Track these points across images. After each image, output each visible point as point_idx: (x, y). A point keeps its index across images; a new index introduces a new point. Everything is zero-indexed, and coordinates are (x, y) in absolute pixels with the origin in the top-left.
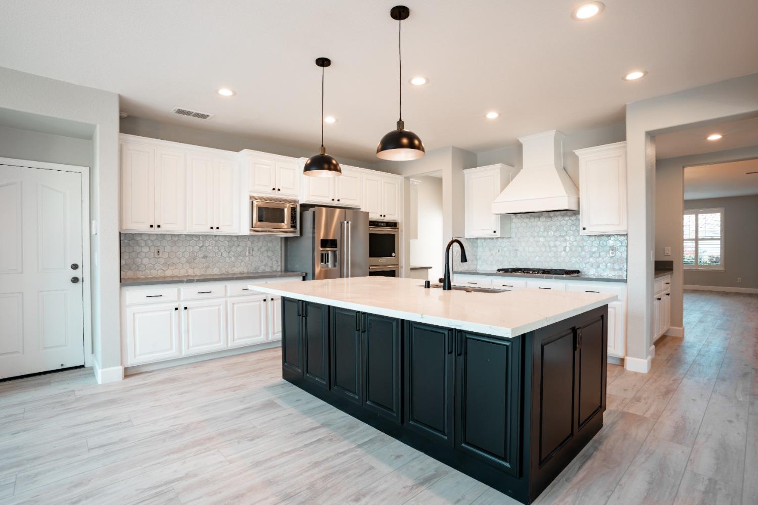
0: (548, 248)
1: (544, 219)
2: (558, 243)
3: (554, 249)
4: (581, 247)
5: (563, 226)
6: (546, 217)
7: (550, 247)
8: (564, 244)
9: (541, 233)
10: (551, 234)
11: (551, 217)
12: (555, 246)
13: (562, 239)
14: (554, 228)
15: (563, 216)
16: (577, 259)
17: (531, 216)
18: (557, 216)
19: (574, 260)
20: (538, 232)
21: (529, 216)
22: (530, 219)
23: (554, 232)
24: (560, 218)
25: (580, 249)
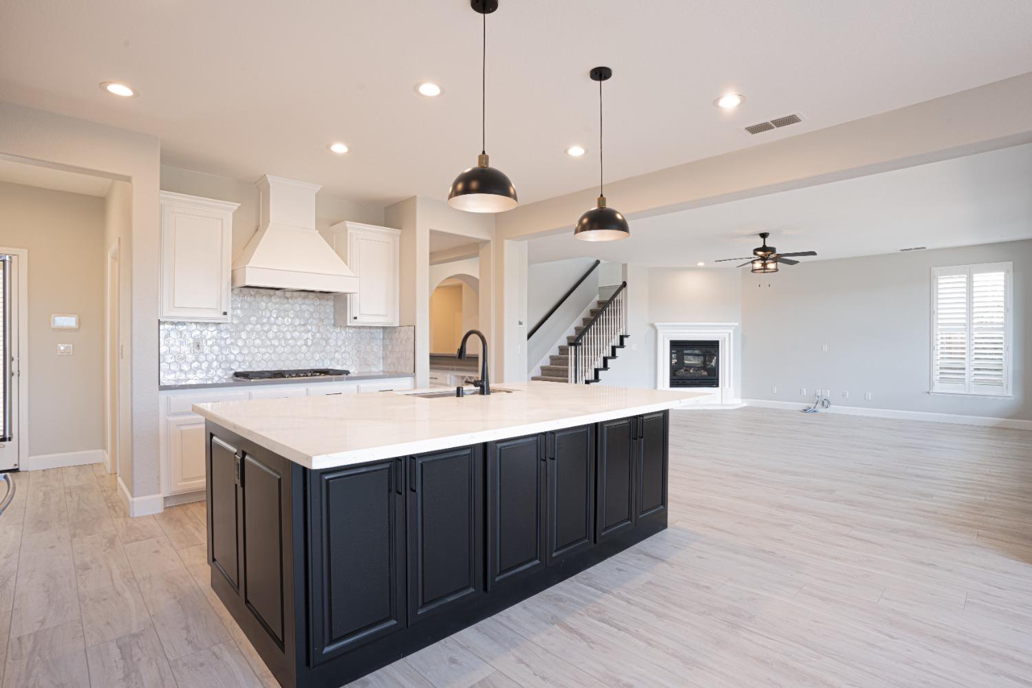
0: (283, 342)
1: (278, 300)
2: (296, 334)
3: (291, 342)
4: (325, 340)
5: (304, 312)
6: (280, 297)
7: (285, 339)
8: (305, 336)
9: (272, 319)
10: (288, 322)
11: (287, 298)
12: (292, 338)
13: (302, 329)
14: (291, 314)
15: (304, 298)
16: (321, 354)
17: (257, 292)
18: (296, 298)
19: (317, 356)
20: (269, 318)
21: (252, 293)
22: (255, 297)
23: (292, 318)
24: (300, 301)
25: (324, 342)
